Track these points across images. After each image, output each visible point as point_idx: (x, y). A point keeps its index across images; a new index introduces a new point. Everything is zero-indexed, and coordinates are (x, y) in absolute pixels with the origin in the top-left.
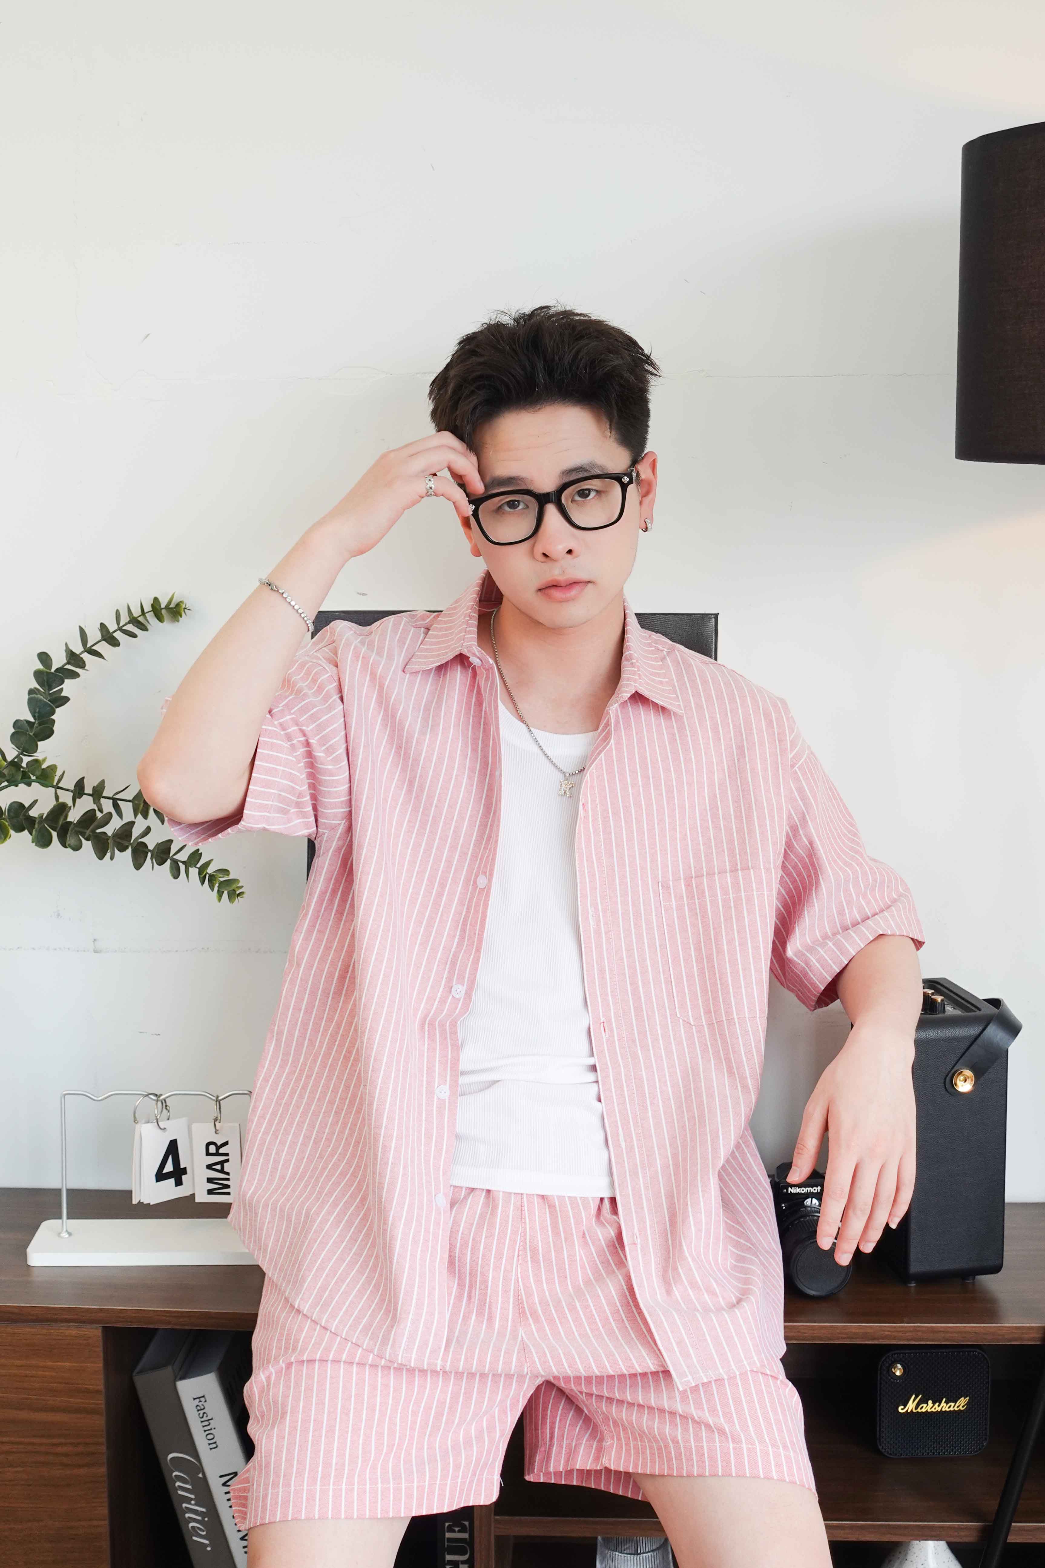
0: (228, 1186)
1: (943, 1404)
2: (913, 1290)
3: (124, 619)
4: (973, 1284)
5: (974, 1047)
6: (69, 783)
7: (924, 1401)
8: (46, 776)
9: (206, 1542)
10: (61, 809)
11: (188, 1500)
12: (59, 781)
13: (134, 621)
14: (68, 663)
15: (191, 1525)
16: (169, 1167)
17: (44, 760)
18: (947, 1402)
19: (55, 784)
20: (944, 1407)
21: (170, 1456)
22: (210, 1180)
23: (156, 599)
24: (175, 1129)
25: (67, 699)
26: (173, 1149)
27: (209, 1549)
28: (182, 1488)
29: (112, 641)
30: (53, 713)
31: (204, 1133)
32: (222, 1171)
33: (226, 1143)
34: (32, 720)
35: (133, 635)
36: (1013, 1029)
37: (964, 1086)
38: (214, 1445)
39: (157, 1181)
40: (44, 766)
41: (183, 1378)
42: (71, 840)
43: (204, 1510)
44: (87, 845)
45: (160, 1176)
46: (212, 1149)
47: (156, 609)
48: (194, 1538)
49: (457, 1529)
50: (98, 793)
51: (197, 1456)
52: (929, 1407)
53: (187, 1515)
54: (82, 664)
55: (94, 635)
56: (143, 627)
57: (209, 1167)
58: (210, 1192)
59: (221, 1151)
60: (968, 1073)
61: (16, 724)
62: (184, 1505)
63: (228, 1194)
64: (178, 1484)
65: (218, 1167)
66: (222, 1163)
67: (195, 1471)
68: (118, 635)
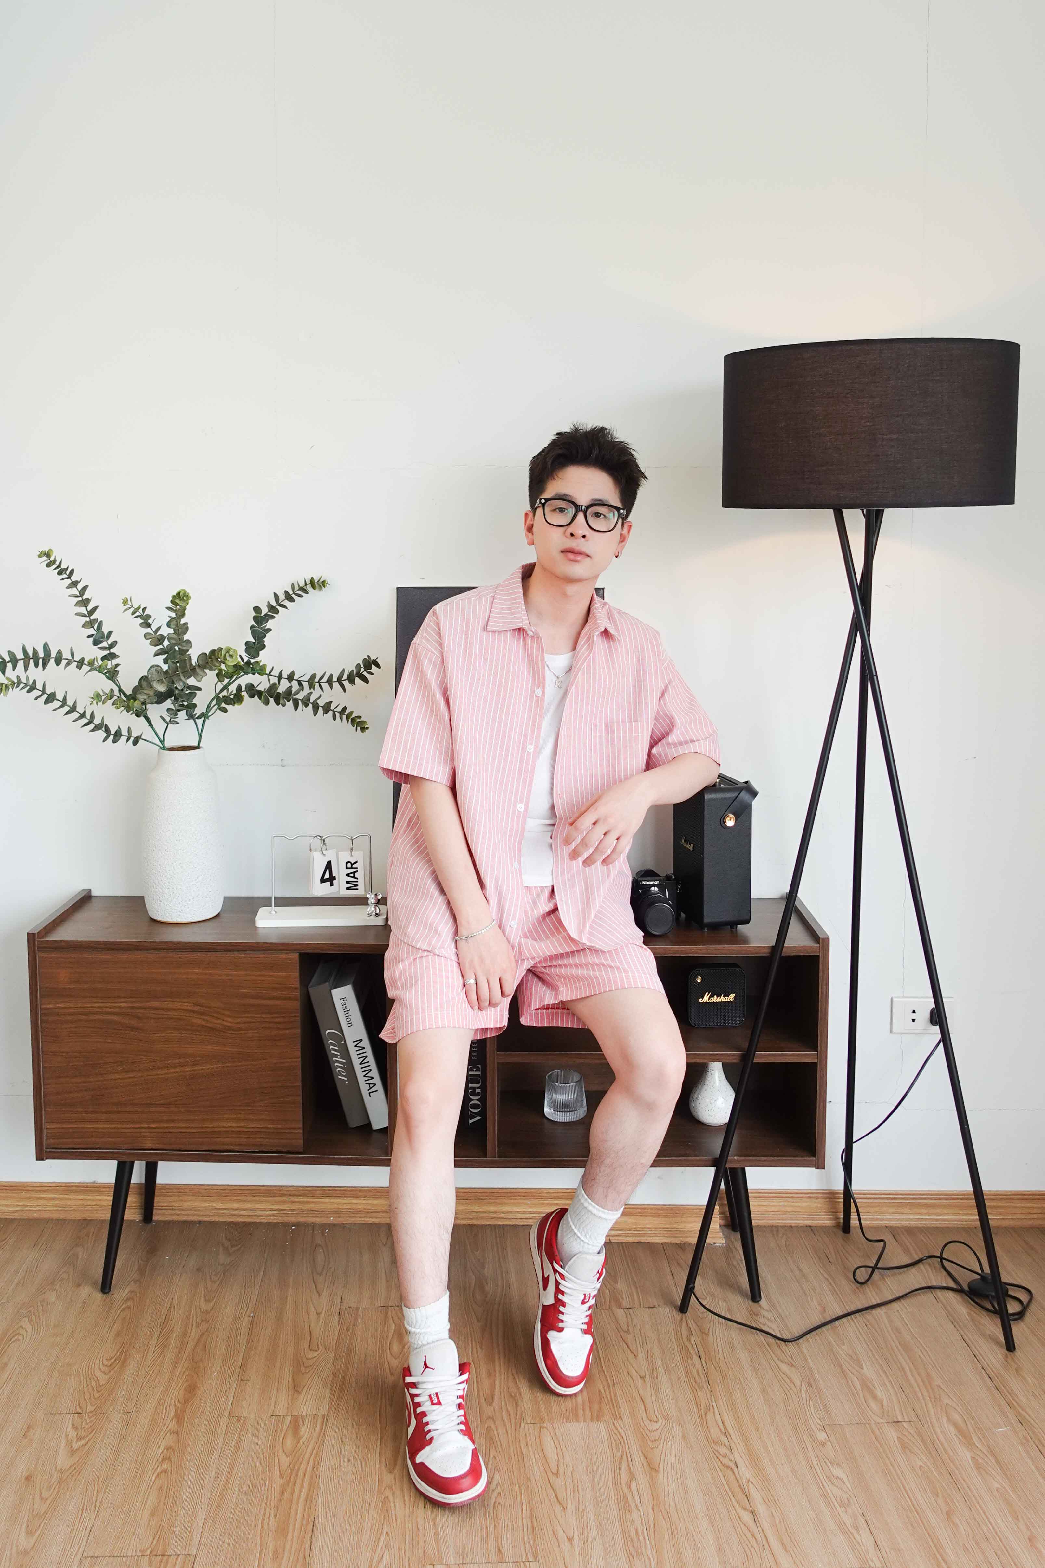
0: (357, 885)
1: (722, 997)
2: (706, 933)
3: (297, 588)
4: (736, 930)
5: (735, 802)
6: (276, 673)
7: (712, 996)
8: (261, 671)
9: (346, 1079)
10: (274, 687)
11: (336, 1056)
12: (271, 671)
13: (301, 589)
14: (269, 611)
15: (338, 1069)
16: (327, 876)
17: (261, 661)
18: (724, 996)
19: (268, 672)
20: (722, 999)
21: (327, 1032)
22: (348, 882)
23: (312, 578)
24: (330, 855)
25: (269, 630)
26: (329, 866)
27: (347, 1083)
28: (333, 1049)
29: (292, 600)
30: (265, 636)
31: (345, 857)
32: (354, 877)
33: (356, 862)
34: (254, 641)
35: (301, 596)
36: (754, 794)
37: (730, 822)
38: (350, 1025)
39: (322, 883)
40: (261, 664)
41: (335, 988)
42: (281, 701)
43: (345, 1061)
44: (290, 704)
45: (323, 881)
46: (349, 866)
47: (313, 583)
48: (339, 1077)
49: (475, 1069)
50: (291, 678)
51: (341, 1031)
52: (715, 999)
53: (336, 1064)
54: (277, 612)
55: (282, 597)
56: (306, 592)
57: (348, 875)
58: (348, 889)
59: (353, 866)
60: (731, 816)
61: (247, 643)
62: (334, 1059)
63: (357, 889)
64: (331, 1047)
65: (352, 875)
66: (354, 873)
67: (341, 1039)
68: (293, 596)
